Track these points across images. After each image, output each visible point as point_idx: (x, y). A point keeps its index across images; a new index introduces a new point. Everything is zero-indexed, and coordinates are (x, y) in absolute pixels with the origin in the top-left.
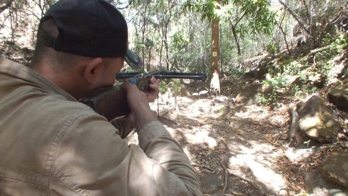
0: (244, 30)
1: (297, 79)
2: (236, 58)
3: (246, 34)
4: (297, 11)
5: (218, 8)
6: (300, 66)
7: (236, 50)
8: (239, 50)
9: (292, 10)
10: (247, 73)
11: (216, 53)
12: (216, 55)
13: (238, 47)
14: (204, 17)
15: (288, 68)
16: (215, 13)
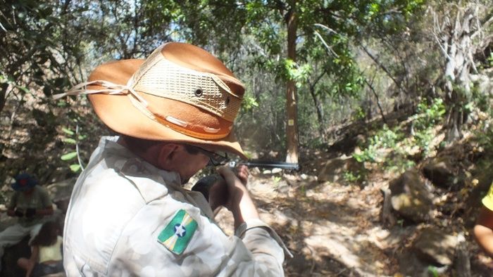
0: (325, 90)
1: (392, 152)
2: (316, 126)
3: (328, 96)
4: (391, 67)
5: (295, 67)
6: (395, 136)
7: (316, 116)
8: (320, 116)
9: (385, 66)
10: (331, 146)
11: (293, 121)
12: (293, 124)
13: (319, 112)
14: (277, 78)
15: (381, 139)
16: (291, 74)
